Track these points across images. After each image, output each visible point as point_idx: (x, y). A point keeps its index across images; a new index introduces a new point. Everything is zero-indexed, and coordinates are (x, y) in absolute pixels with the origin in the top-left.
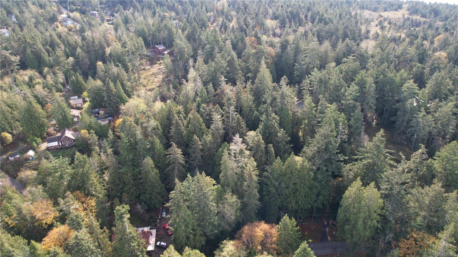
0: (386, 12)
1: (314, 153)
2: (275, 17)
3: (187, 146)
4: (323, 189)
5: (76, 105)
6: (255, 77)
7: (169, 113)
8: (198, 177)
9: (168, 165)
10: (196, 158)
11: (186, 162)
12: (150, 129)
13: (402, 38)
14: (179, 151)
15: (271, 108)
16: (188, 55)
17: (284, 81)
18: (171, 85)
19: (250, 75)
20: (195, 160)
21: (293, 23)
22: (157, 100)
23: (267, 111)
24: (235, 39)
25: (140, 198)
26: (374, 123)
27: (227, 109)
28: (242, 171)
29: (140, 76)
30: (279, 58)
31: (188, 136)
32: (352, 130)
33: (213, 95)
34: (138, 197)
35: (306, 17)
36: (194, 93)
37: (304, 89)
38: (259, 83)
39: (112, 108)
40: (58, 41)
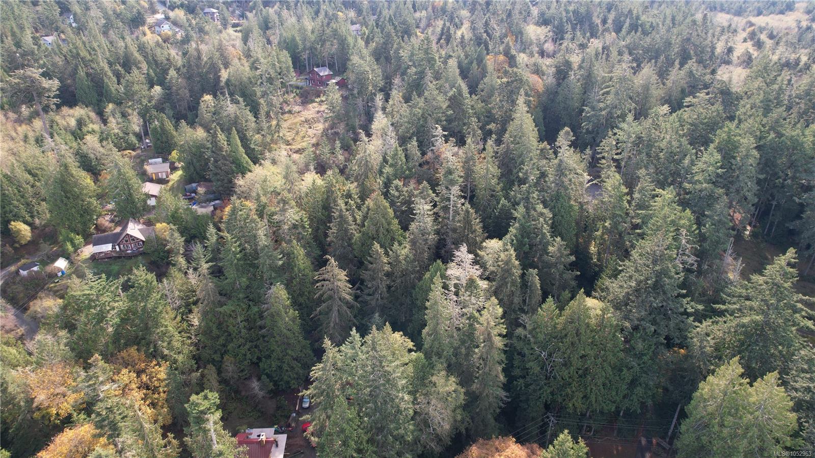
0: (761, 17)
1: (628, 293)
2: (544, 21)
3: (360, 265)
4: (646, 373)
5: (157, 174)
6: (503, 130)
7: (328, 196)
8: (374, 338)
9: (320, 301)
10: (376, 289)
11: (356, 297)
12: (286, 227)
13: (802, 64)
14: (342, 275)
15: (537, 193)
16: (375, 86)
17: (564, 138)
18: (337, 142)
19: (492, 126)
20: (373, 294)
21: (578, 33)
22: (308, 170)
23: (527, 198)
24: (467, 58)
25: (259, 366)
26: (747, 233)
27: (444, 191)
28: (471, 325)
29: (280, 123)
30: (551, 96)
31: (363, 245)
32: (706, 245)
33: (417, 164)
34: (255, 364)
35: (604, 22)
36: (381, 159)
37: (603, 158)
38: (512, 142)
39: (219, 183)
40: (138, 56)
